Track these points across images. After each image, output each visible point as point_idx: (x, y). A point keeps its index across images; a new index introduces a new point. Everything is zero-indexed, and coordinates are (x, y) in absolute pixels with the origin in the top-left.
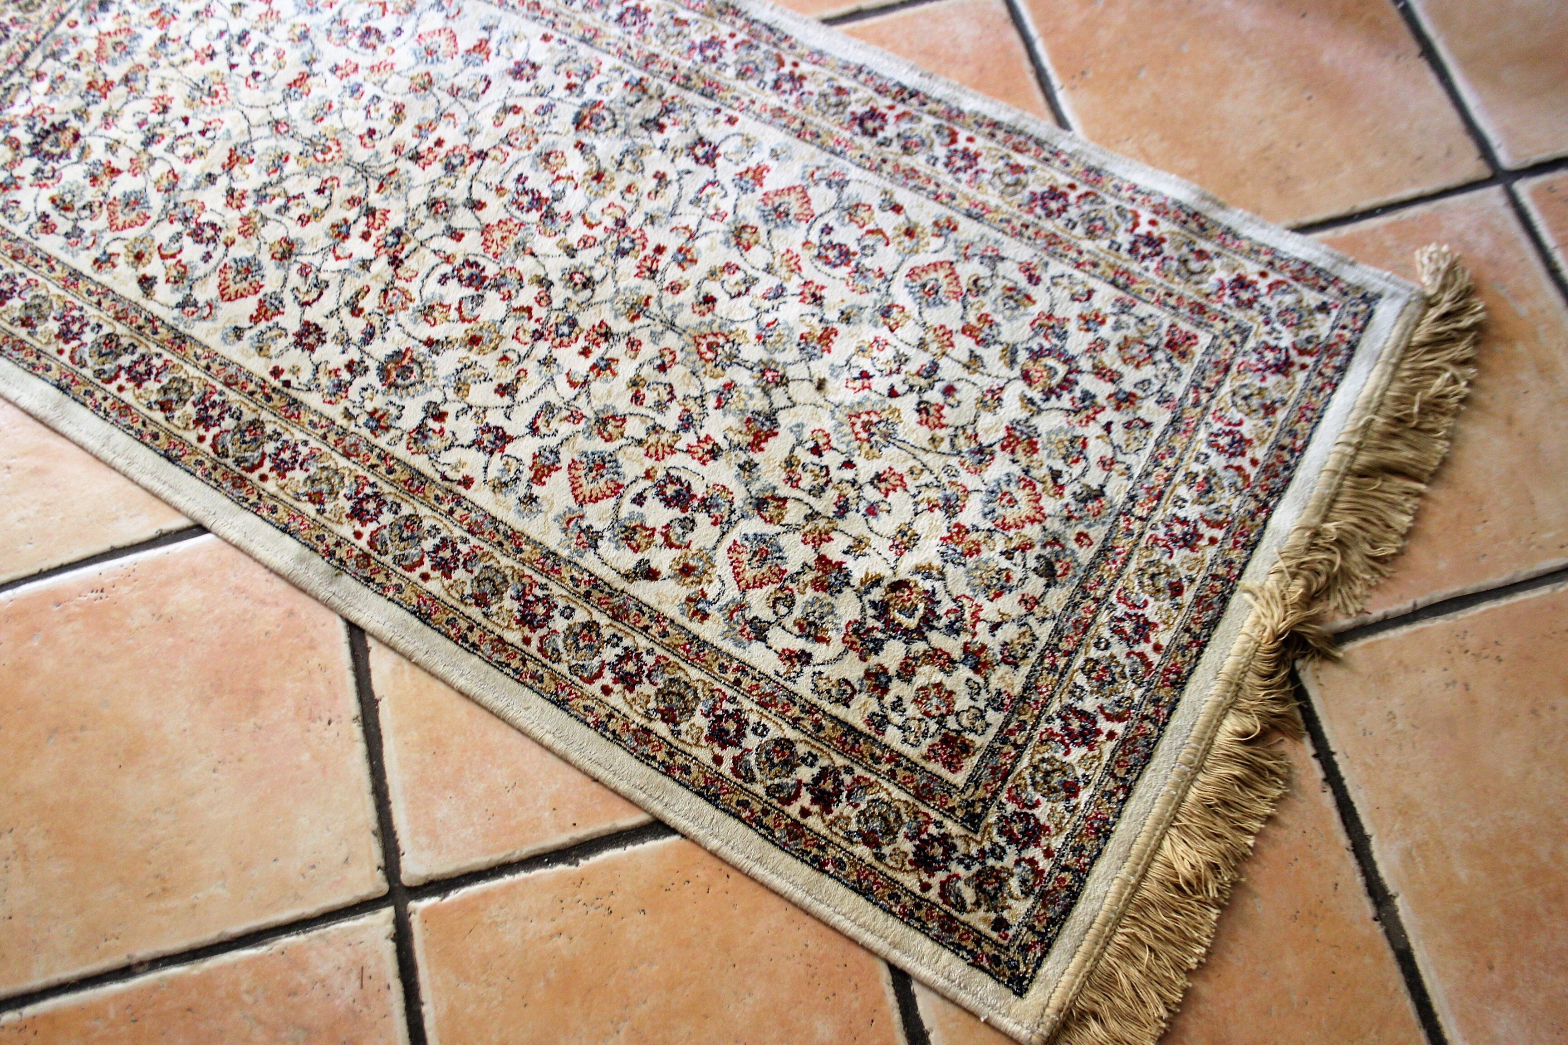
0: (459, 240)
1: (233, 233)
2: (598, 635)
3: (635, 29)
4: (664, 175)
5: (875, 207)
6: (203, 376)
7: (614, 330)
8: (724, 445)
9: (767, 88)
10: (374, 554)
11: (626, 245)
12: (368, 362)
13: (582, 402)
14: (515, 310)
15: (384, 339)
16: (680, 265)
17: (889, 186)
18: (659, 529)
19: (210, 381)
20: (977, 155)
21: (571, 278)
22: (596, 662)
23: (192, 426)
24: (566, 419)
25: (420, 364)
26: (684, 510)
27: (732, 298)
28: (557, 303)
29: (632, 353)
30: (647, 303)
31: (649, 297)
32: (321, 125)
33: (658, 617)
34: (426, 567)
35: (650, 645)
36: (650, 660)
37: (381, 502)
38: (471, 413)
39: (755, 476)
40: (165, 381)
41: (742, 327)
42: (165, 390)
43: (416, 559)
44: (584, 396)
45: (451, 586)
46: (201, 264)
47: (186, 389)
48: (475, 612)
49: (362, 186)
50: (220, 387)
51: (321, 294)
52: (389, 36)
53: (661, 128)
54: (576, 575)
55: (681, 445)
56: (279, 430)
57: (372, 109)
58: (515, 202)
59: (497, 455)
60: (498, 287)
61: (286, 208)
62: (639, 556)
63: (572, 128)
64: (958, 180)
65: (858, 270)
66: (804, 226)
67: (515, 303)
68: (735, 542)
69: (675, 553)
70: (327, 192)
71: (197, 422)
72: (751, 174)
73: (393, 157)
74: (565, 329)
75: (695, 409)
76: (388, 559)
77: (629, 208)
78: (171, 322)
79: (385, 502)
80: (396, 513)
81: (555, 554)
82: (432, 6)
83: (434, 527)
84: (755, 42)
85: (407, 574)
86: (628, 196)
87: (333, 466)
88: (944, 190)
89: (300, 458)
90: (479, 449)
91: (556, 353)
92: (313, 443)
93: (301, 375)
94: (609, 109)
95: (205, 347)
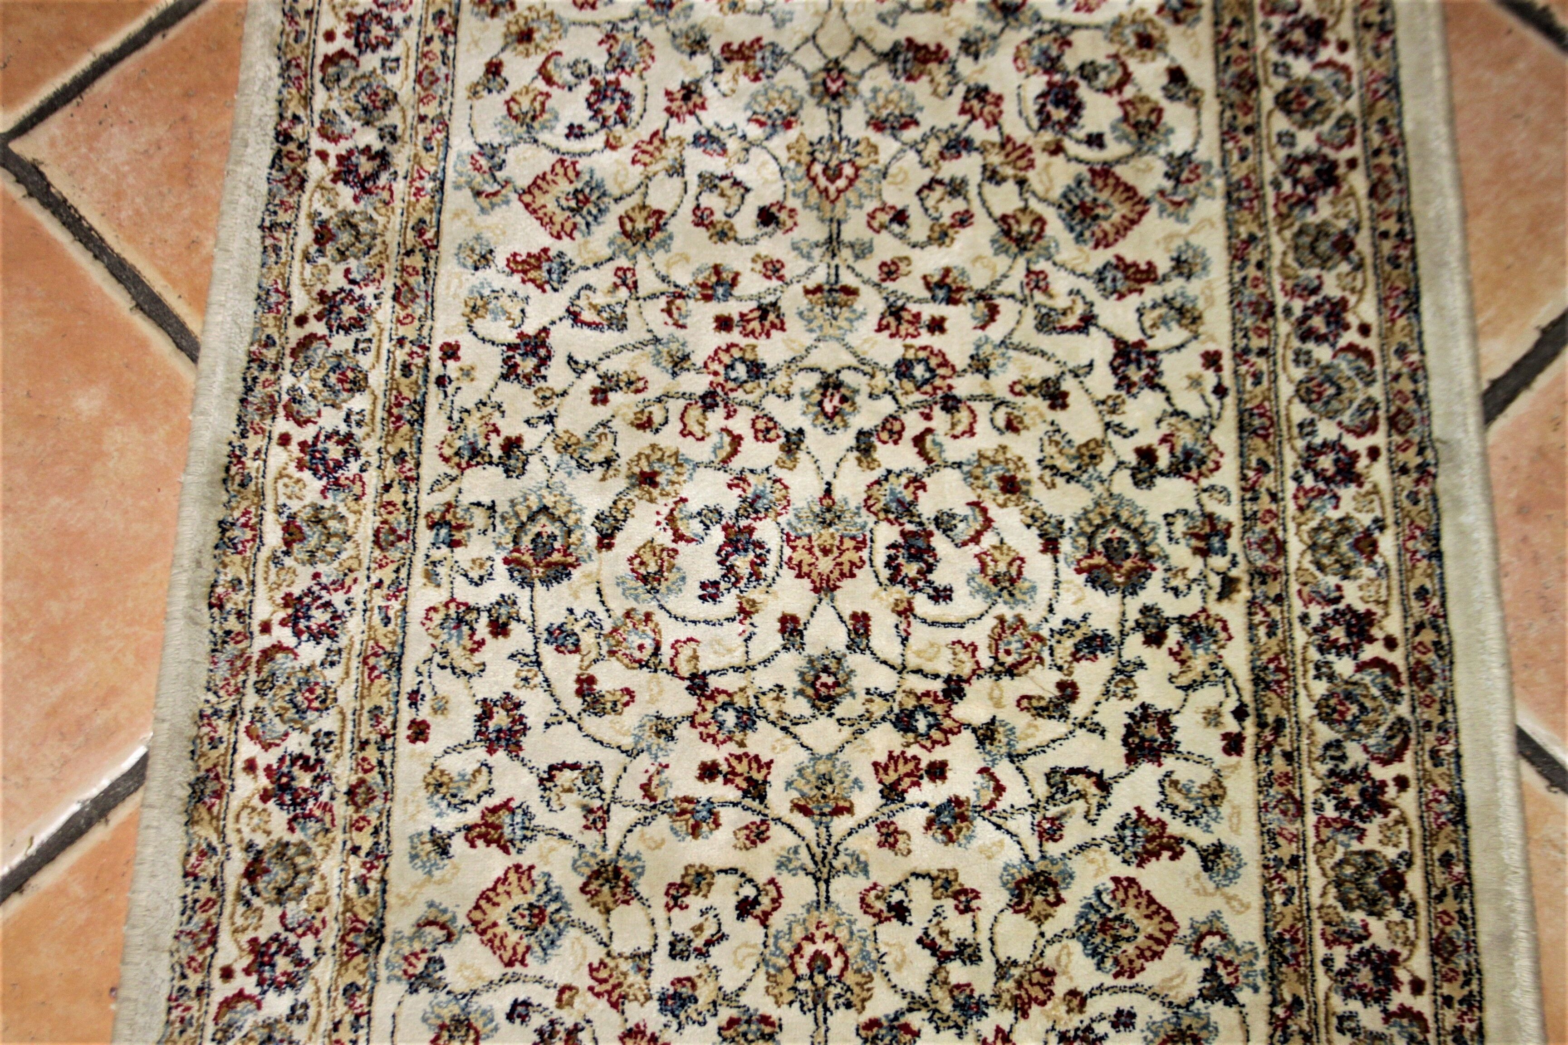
0: (866, 617)
1: (1057, 1008)
2: (1287, 91)
3: (338, 599)
4: (595, 391)
5: (506, 95)
6: (1312, 858)
7: (881, 306)
8: (960, 91)
9: (367, 335)
10: (1381, 413)
11: (741, 371)
12: (1133, 615)
13: (1012, 285)
14: (930, 461)
15: (1085, 618)
16: (734, 282)
17: (461, 92)
18: (1116, 98)
19: (1312, 840)
20: (350, 17)
21: (836, 412)
22: (1319, 76)
23: (1395, 813)
24: (1046, 291)
25: (1091, 538)
26: (1074, 86)
27: (747, 190)
28: (887, 406)
29: (903, 267)
30: (819, 289)
31: (807, 292)
32: (774, 1013)
33: (1221, 41)
34: (1351, 336)
35: (1260, 32)
36: (1277, 22)
37: (1313, 452)
38: (1116, 419)
39: (979, 35)
40: (1358, 916)
41: (783, 155)
42: (1374, 908)
43: (1351, 356)
44: (1000, 289)
45: (1353, 290)
46: (1140, 1022)
47: (1349, 870)
48: (1363, 242)
49: (852, 843)
50: (1311, 818)
51: (1074, 771)
52: (537, 1020)
53: (512, 445)
54: (1235, 157)
55: (993, 135)
56: (1312, 672)
57: (699, 943)
58: (756, 576)
59: (1151, 345)
60: (907, 509)
61: (962, 946)
62: (1164, 103)
63: (576, 573)
64: (407, 21)
65: (618, 63)
66: (583, 164)
67: (920, 466)
68: (1077, 9)
69: (1133, 65)
70: (897, 896)
71: (1385, 809)
72: (532, 274)
73: (776, 831)
74: (919, 371)
75: (933, 148)
76: (1377, 392)
77: (676, 406)
78: (1264, 988)
79: (1309, 447)
80: (1312, 423)
81: (1228, 195)
82: (433, 987)
83: (1297, 362)
84: (285, 398)
85: (1377, 355)
86: (658, 418)
87: (1308, 557)
88: (430, 29)
89: (1329, 610)
90: (1159, 374)
91: (960, 360)
92: (1298, 607)
93: (1214, 705)
94: (516, 540)
95: (1267, 894)
